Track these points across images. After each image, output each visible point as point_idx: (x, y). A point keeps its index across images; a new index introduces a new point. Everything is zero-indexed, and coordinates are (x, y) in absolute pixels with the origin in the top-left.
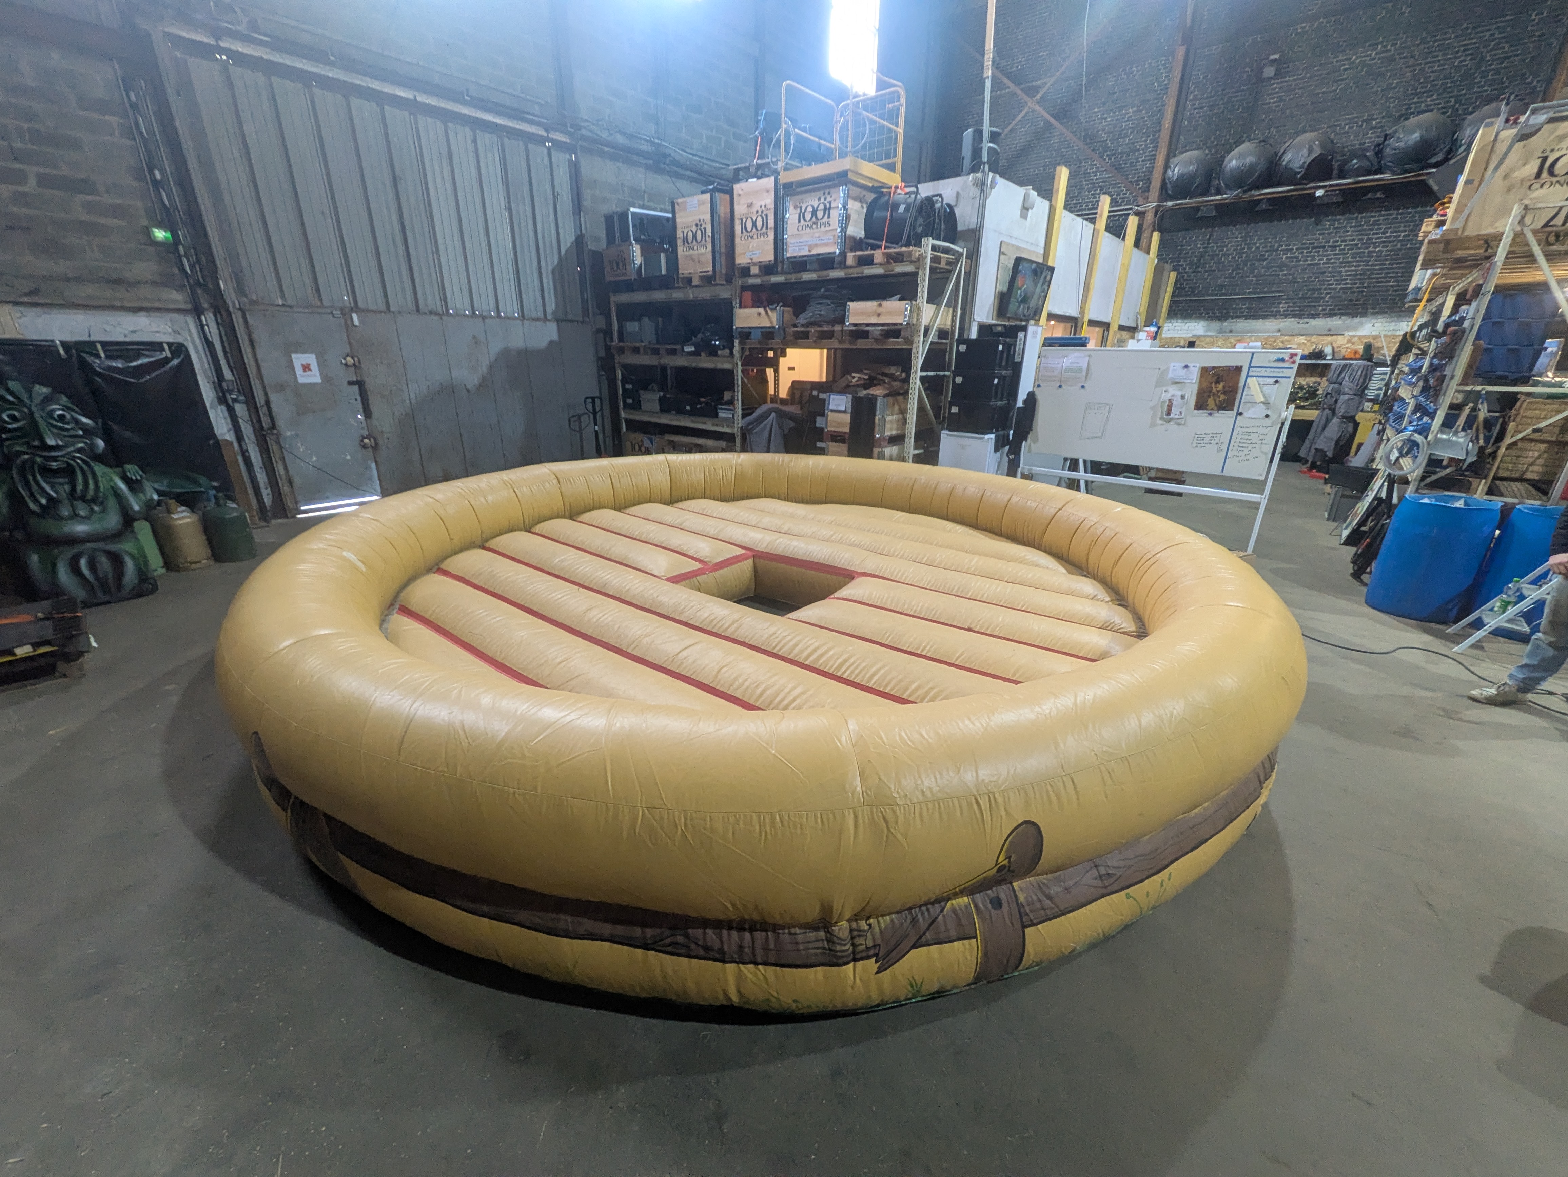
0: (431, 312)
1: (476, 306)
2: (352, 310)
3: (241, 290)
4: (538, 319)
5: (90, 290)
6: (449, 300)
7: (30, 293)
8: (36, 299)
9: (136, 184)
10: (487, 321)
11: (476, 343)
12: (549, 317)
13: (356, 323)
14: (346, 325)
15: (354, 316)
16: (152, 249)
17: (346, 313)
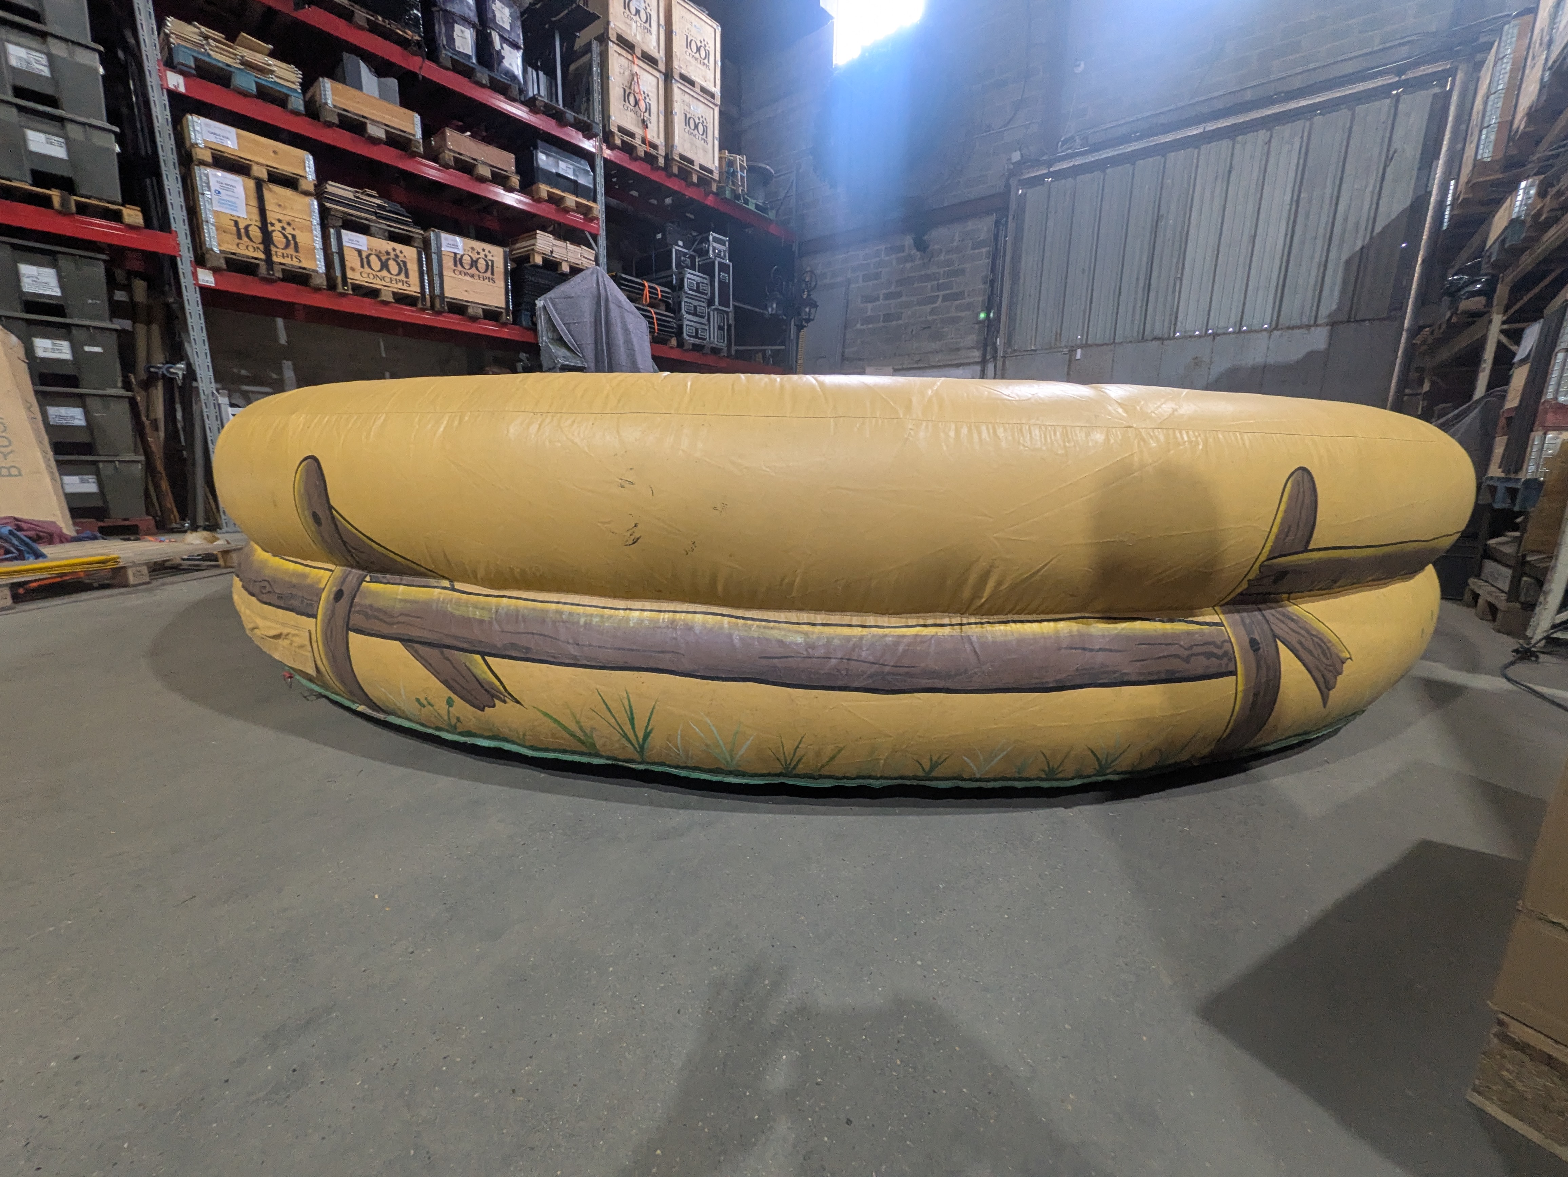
0: (1156, 339)
1: (1210, 324)
2: (1081, 347)
3: (1009, 343)
4: (1299, 327)
5: (939, 357)
6: (1179, 324)
7: (917, 362)
8: (920, 366)
9: (982, 287)
10: (1218, 338)
11: (1196, 364)
12: (1319, 322)
13: (1078, 357)
14: (1070, 361)
15: (1079, 351)
16: (977, 326)
17: (1072, 351)
